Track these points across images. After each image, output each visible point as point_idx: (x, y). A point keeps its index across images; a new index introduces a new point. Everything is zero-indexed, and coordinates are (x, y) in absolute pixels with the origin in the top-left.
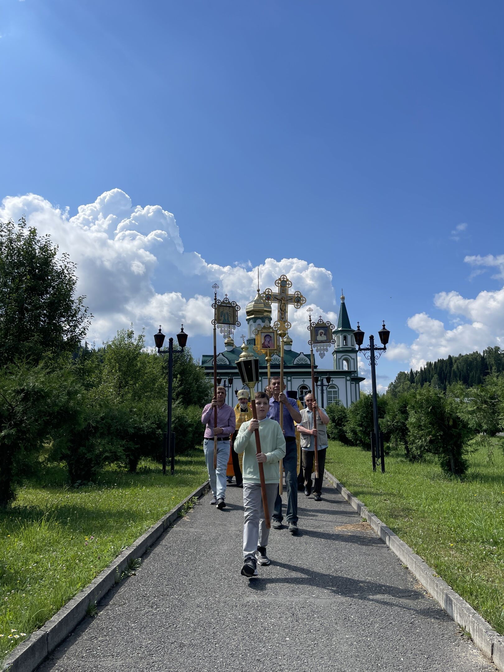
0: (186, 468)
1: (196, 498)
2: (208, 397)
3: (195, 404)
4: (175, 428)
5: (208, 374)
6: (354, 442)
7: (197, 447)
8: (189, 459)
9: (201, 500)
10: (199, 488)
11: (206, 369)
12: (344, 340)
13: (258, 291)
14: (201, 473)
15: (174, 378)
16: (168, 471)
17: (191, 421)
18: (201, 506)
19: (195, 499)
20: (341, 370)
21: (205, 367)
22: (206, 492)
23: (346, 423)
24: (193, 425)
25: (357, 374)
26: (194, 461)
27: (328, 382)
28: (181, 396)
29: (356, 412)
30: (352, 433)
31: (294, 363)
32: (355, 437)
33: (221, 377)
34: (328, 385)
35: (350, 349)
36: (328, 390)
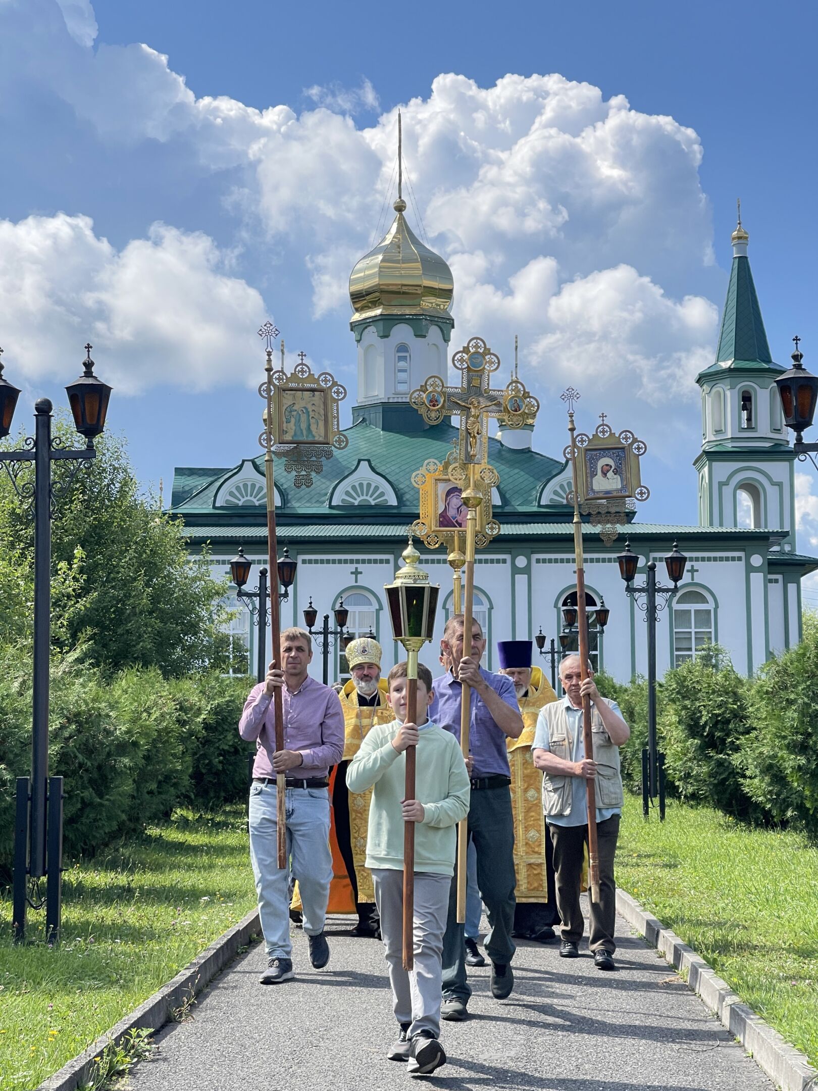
0: (108, 914)
1: (145, 1032)
2: (195, 634)
3: (146, 664)
4: (64, 757)
5: (195, 544)
6: (774, 812)
7: (153, 831)
8: (122, 879)
9: (164, 1043)
10: (156, 996)
11: (187, 525)
12: (744, 408)
13: (400, 208)
14: (167, 933)
15: (60, 559)
16: (35, 927)
17: (129, 732)
18: (163, 1066)
19: (141, 1039)
20: (728, 528)
21: (185, 515)
22: (185, 1008)
23: (743, 740)
24: (135, 744)
25: (792, 544)
26: (141, 888)
27: (676, 575)
28: (89, 631)
29: (782, 694)
30: (767, 779)
31: (543, 503)
32: (778, 795)
33: (250, 557)
34: (675, 590)
35: (767, 445)
36: (676, 606)
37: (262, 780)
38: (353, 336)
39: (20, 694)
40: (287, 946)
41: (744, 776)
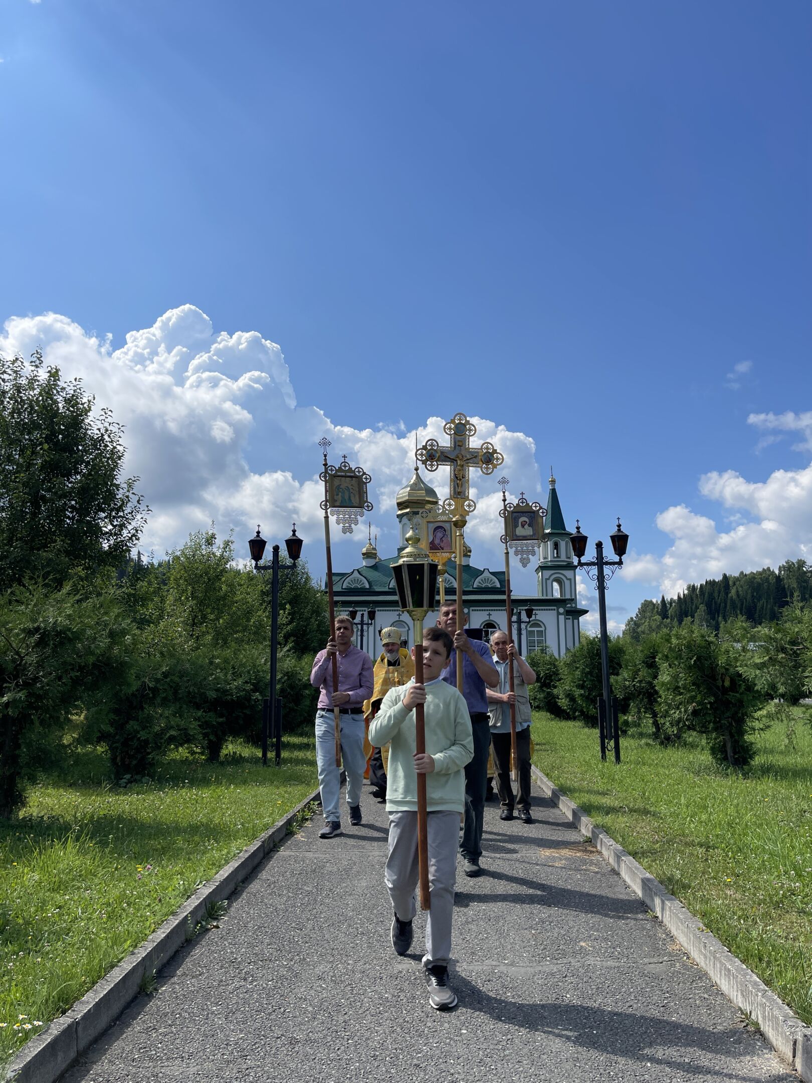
0: (300, 755)
4: (282, 690)
6: (571, 713)
12: (555, 549)
15: (280, 610)
16: (271, 759)
19: (315, 805)
20: (550, 597)
23: (558, 683)
25: (576, 604)
27: (529, 616)
28: (292, 638)
29: (574, 664)
30: (568, 700)
31: (475, 586)
32: (572, 706)
33: (357, 609)
34: (530, 622)
35: (565, 563)
36: (529, 629)
37: (323, 709)
38: (398, 520)
39: (265, 664)
40: (338, 812)
41: (559, 699)
